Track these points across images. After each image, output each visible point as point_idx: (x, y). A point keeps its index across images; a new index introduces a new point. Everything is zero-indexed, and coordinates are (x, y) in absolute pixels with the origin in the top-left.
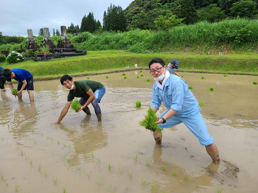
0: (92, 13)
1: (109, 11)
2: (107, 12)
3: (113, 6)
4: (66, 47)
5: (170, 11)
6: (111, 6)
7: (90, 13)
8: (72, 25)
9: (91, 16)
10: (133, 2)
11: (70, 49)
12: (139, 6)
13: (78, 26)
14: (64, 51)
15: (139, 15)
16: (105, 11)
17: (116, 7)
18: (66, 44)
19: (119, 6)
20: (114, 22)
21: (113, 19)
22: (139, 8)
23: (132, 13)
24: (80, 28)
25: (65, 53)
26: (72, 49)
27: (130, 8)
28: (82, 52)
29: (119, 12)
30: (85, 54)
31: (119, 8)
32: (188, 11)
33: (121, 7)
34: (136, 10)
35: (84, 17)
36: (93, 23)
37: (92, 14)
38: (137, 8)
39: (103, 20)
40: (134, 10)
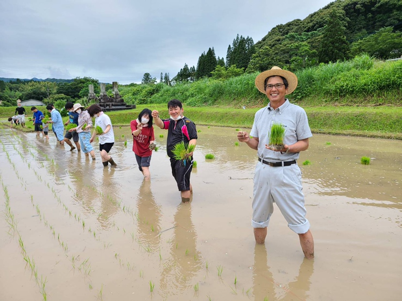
0: (213, 48)
1: (235, 44)
2: (232, 46)
3: (240, 37)
4: (116, 102)
5: (307, 44)
6: (238, 38)
7: (210, 49)
8: (186, 66)
9: (211, 53)
10: (273, 29)
11: (119, 104)
12: (281, 34)
13: (194, 67)
14: (112, 105)
15: (262, 51)
16: (230, 45)
17: (244, 38)
18: (117, 98)
19: (248, 37)
20: (240, 61)
21: (238, 56)
22: (281, 37)
23: (270, 45)
24: (196, 69)
25: (114, 107)
26: (121, 103)
27: (268, 37)
28: (130, 106)
29: (248, 45)
30: (134, 107)
31: (250, 40)
32: (333, 43)
33: (251, 38)
34: (276, 41)
35: (202, 55)
36: (214, 62)
37: (213, 50)
38: (277, 38)
39: (227, 58)
40: (273, 40)
